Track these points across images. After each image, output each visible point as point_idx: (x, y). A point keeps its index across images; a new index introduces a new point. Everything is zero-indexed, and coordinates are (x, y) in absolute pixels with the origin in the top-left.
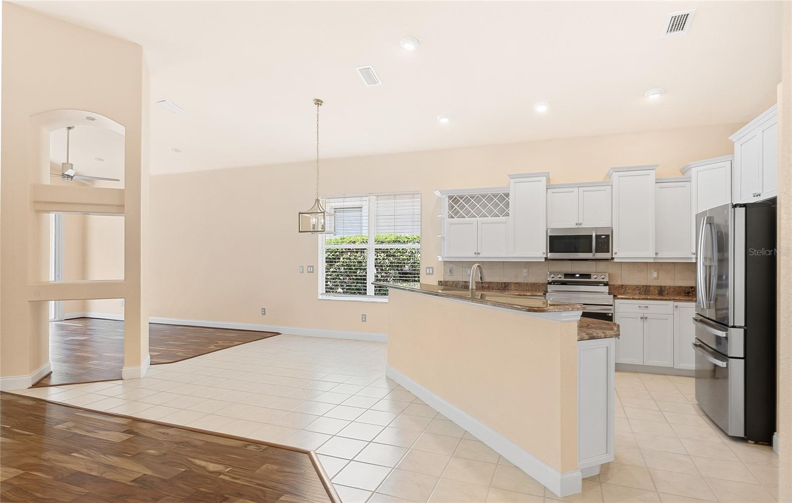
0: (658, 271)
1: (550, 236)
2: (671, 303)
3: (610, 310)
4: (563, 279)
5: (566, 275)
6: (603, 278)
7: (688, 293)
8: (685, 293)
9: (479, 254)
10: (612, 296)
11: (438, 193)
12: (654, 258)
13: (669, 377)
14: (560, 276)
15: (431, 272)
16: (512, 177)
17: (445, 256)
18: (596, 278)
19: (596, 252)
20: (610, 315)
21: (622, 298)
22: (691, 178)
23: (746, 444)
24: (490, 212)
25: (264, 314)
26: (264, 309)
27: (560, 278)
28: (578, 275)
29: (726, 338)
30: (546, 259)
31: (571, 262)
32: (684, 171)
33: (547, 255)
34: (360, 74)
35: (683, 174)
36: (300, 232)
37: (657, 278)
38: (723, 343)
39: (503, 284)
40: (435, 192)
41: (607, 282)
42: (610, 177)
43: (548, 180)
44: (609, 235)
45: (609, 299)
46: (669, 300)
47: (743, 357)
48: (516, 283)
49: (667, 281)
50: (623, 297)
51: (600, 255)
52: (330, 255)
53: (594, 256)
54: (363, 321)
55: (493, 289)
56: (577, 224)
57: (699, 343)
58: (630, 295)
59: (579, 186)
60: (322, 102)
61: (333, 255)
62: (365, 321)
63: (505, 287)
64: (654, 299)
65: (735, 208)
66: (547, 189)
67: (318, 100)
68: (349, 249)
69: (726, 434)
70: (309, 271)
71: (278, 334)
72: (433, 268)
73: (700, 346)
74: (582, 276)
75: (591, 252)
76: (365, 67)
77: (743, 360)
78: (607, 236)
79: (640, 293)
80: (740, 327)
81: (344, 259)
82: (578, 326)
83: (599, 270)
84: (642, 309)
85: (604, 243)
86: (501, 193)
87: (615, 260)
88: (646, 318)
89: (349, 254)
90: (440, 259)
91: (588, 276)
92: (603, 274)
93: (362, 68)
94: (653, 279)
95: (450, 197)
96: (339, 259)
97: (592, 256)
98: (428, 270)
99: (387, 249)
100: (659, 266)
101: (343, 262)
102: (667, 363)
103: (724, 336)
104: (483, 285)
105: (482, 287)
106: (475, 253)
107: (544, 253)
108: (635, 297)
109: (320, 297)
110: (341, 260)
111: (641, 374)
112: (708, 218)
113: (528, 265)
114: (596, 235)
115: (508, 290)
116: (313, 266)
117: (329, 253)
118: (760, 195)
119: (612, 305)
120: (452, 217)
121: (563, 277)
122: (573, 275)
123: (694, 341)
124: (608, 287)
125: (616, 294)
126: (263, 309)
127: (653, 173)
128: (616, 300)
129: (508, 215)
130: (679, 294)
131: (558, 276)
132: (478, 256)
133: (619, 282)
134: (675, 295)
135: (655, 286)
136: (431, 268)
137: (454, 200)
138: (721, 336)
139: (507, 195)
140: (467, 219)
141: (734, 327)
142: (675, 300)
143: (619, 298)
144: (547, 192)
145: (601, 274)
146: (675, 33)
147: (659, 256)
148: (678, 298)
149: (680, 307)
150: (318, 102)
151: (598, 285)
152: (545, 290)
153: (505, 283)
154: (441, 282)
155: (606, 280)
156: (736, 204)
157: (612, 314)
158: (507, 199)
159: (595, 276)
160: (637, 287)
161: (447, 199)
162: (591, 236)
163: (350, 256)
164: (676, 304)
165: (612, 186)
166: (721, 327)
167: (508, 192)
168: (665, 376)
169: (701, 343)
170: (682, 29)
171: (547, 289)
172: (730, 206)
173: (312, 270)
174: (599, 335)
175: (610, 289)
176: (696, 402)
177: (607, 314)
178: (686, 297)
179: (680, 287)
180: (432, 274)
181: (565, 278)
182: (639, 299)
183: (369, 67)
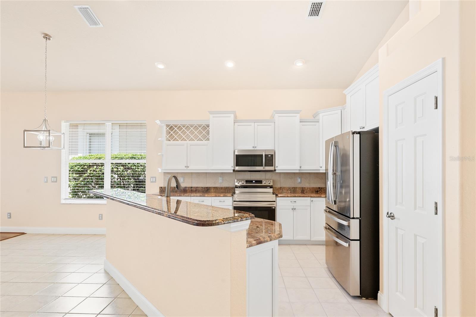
0: (301, 178)
1: (236, 155)
2: (309, 198)
3: (274, 204)
4: (245, 184)
5: (247, 181)
6: (270, 183)
7: (318, 191)
8: (316, 192)
9: (188, 167)
10: (275, 195)
11: (158, 122)
12: (299, 170)
13: (308, 246)
14: (243, 182)
15: (154, 180)
16: (211, 113)
17: (164, 169)
18: (265, 183)
19: (265, 166)
20: (274, 208)
21: (281, 197)
22: (319, 120)
23: (361, 299)
24: (196, 137)
25: (10, 218)
26: (10, 213)
27: (243, 183)
28: (254, 182)
29: (349, 226)
30: (234, 170)
31: (250, 172)
32: (315, 115)
33: (234, 167)
34: (79, 11)
35: (314, 118)
36: (24, 147)
37: (301, 183)
38: (346, 229)
39: (206, 189)
40: (156, 121)
41: (272, 185)
42: (273, 118)
43: (235, 117)
44: (273, 155)
45: (272, 197)
46: (308, 197)
47: (359, 239)
48: (214, 188)
49: (307, 184)
50: (282, 195)
51: (268, 168)
52: (79, 168)
53: (264, 168)
54: (100, 219)
55: (199, 192)
56: (253, 147)
57: (328, 227)
58: (285, 194)
59: (255, 121)
60: (50, 37)
61: (82, 168)
62: (102, 219)
63: (207, 190)
64: (300, 197)
65: (354, 135)
66: (234, 123)
67: (46, 35)
68: (95, 164)
69: (349, 295)
70: (53, 181)
71: (23, 234)
72: (155, 178)
73: (329, 229)
74: (257, 182)
75: (262, 166)
76: (84, 6)
77: (359, 241)
78: (272, 155)
79: (291, 192)
80: (357, 218)
81: (91, 171)
82: (247, 234)
83: (267, 178)
84: (293, 203)
85: (270, 160)
86: (204, 124)
87: (277, 171)
88: (295, 209)
89: (95, 167)
90: (160, 170)
91: (260, 182)
92: (269, 180)
93: (80, 6)
94: (298, 183)
95: (168, 126)
96: (87, 171)
97: (263, 169)
98: (152, 179)
99: (125, 164)
100: (302, 175)
101: (90, 174)
102: (306, 237)
103: (347, 225)
104: (192, 189)
105: (191, 190)
106: (186, 167)
107: (232, 167)
108: (288, 195)
109: (63, 202)
110: (89, 172)
111: (293, 246)
112: (335, 142)
113: (222, 174)
114: (265, 155)
115: (209, 192)
116: (56, 177)
117: (79, 167)
118: (364, 128)
119: (275, 201)
120: (170, 140)
121: (245, 183)
122: (251, 182)
123: (325, 225)
124: (272, 189)
125: (277, 194)
126: (8, 213)
127: (298, 115)
128: (277, 198)
129: (208, 139)
130: (312, 192)
131: (242, 182)
132: (188, 168)
133: (278, 186)
134: (310, 193)
135: (299, 188)
136: (154, 177)
137: (171, 128)
138: (345, 224)
139: (208, 126)
140: (180, 142)
141: (353, 218)
142: (311, 196)
143: (279, 197)
144: (234, 125)
145: (268, 180)
146: (314, 17)
147: (302, 168)
148: (313, 196)
149: (314, 201)
150: (47, 37)
151: (267, 188)
152: (234, 192)
153: (207, 188)
154: (162, 187)
155: (271, 184)
156: (354, 132)
157: (275, 207)
158: (208, 129)
159: (265, 182)
160: (289, 188)
161: (165, 127)
162: (262, 155)
163: (95, 169)
164: (312, 199)
165: (275, 122)
166: (345, 218)
167: (208, 124)
168: (305, 246)
169: (329, 227)
170: (318, 15)
171: (235, 191)
172: (351, 133)
173: (56, 180)
174: (266, 240)
175: (273, 190)
176: (326, 266)
177: (272, 208)
178: (316, 194)
179: (313, 188)
180: (155, 181)
181: (246, 184)
182: (291, 197)
183: (87, 6)
